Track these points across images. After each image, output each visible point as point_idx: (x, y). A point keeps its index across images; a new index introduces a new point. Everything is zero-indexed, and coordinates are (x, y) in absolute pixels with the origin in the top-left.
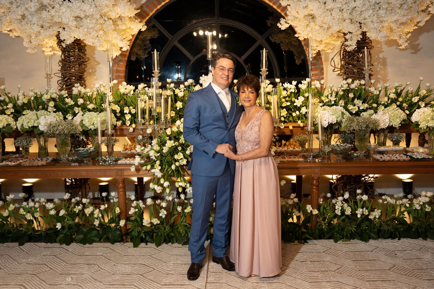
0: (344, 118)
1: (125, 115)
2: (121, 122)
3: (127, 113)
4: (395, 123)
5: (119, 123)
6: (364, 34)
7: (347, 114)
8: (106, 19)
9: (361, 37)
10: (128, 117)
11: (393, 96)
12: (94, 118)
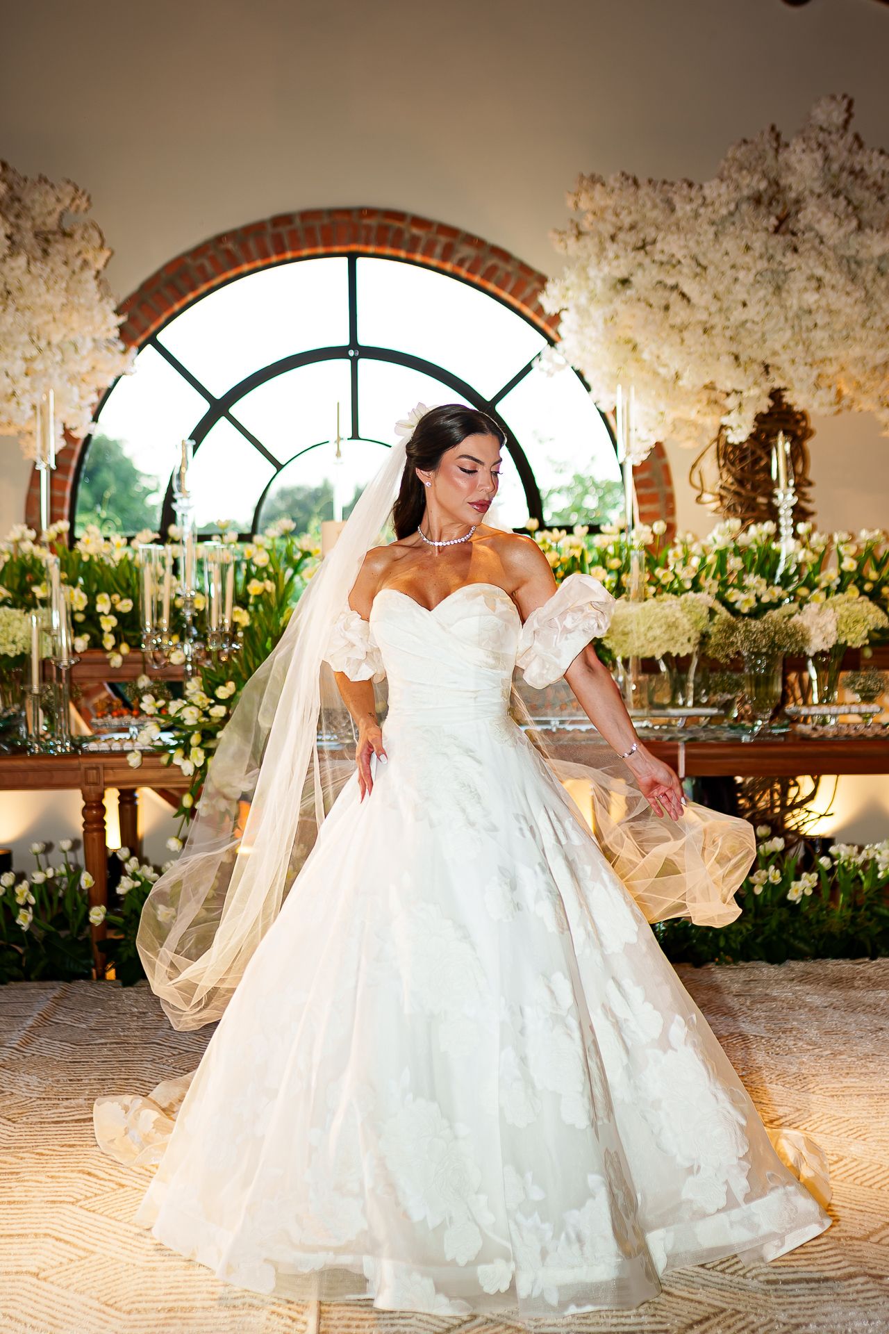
0: (714, 624)
1: (102, 619)
2: (87, 637)
3: (106, 612)
4: (853, 635)
5: (82, 643)
6: (776, 395)
7: (723, 612)
8: (43, 344)
9: (770, 403)
10: (108, 623)
11: (849, 565)
12: (17, 624)
